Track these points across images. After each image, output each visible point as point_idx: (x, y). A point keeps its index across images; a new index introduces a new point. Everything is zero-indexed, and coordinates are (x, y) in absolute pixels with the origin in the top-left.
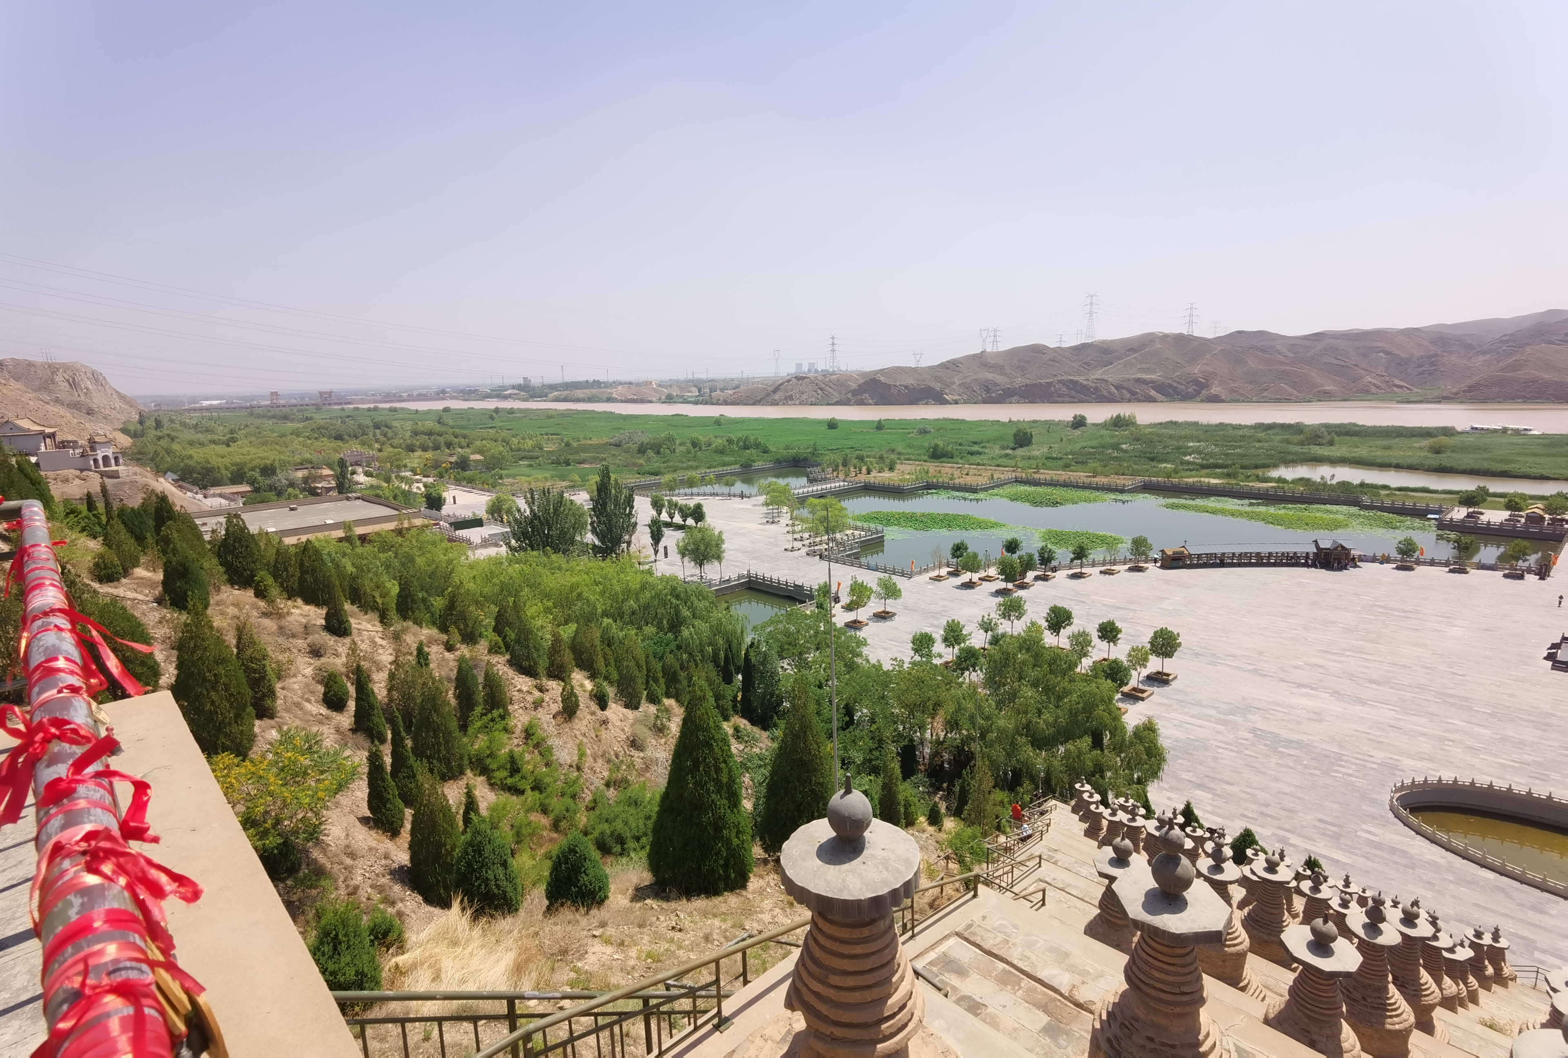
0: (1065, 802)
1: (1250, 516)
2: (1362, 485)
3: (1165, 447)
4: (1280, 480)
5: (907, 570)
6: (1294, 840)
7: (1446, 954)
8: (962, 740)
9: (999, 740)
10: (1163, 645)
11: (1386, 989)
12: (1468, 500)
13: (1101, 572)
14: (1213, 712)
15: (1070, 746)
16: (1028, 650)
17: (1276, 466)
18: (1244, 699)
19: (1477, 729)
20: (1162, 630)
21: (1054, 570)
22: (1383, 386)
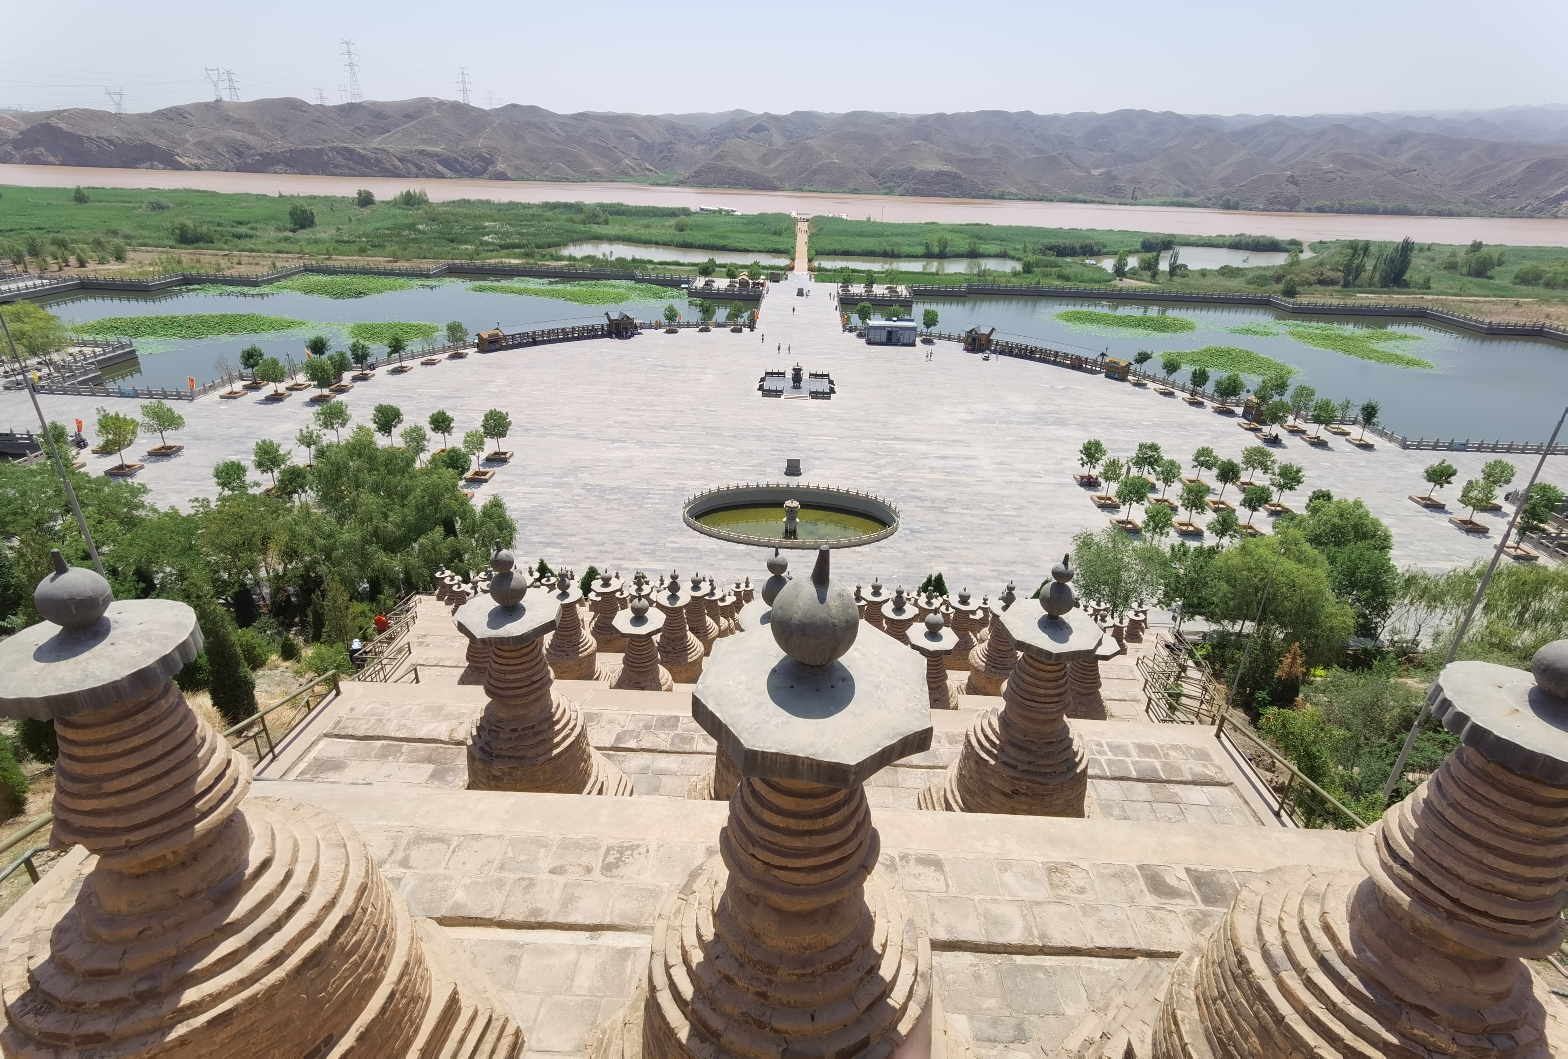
0: (430, 594)
1: (552, 294)
2: (634, 260)
3: (462, 227)
4: (571, 258)
5: (185, 390)
6: (626, 564)
7: (720, 604)
8: (306, 567)
9: (347, 555)
10: (495, 426)
11: (686, 635)
12: (706, 270)
13: (422, 364)
14: (550, 479)
15: (422, 540)
16: (360, 456)
17: (565, 245)
18: (573, 461)
19: (728, 449)
20: (491, 412)
21: (372, 367)
22: (638, 169)
